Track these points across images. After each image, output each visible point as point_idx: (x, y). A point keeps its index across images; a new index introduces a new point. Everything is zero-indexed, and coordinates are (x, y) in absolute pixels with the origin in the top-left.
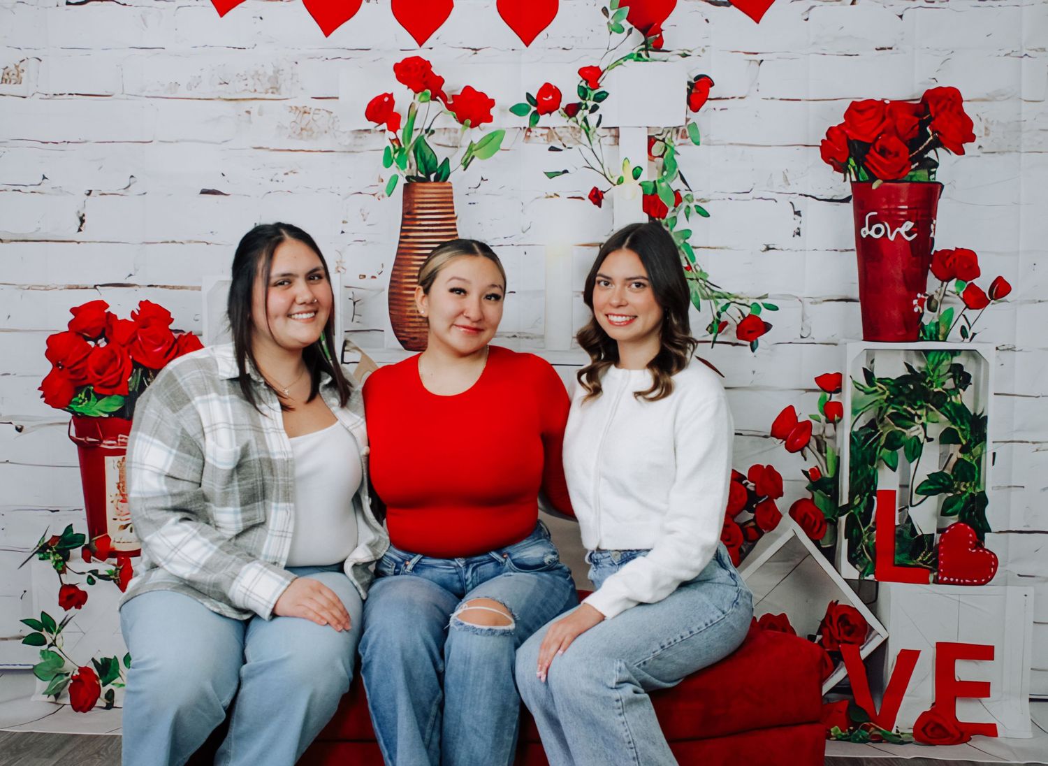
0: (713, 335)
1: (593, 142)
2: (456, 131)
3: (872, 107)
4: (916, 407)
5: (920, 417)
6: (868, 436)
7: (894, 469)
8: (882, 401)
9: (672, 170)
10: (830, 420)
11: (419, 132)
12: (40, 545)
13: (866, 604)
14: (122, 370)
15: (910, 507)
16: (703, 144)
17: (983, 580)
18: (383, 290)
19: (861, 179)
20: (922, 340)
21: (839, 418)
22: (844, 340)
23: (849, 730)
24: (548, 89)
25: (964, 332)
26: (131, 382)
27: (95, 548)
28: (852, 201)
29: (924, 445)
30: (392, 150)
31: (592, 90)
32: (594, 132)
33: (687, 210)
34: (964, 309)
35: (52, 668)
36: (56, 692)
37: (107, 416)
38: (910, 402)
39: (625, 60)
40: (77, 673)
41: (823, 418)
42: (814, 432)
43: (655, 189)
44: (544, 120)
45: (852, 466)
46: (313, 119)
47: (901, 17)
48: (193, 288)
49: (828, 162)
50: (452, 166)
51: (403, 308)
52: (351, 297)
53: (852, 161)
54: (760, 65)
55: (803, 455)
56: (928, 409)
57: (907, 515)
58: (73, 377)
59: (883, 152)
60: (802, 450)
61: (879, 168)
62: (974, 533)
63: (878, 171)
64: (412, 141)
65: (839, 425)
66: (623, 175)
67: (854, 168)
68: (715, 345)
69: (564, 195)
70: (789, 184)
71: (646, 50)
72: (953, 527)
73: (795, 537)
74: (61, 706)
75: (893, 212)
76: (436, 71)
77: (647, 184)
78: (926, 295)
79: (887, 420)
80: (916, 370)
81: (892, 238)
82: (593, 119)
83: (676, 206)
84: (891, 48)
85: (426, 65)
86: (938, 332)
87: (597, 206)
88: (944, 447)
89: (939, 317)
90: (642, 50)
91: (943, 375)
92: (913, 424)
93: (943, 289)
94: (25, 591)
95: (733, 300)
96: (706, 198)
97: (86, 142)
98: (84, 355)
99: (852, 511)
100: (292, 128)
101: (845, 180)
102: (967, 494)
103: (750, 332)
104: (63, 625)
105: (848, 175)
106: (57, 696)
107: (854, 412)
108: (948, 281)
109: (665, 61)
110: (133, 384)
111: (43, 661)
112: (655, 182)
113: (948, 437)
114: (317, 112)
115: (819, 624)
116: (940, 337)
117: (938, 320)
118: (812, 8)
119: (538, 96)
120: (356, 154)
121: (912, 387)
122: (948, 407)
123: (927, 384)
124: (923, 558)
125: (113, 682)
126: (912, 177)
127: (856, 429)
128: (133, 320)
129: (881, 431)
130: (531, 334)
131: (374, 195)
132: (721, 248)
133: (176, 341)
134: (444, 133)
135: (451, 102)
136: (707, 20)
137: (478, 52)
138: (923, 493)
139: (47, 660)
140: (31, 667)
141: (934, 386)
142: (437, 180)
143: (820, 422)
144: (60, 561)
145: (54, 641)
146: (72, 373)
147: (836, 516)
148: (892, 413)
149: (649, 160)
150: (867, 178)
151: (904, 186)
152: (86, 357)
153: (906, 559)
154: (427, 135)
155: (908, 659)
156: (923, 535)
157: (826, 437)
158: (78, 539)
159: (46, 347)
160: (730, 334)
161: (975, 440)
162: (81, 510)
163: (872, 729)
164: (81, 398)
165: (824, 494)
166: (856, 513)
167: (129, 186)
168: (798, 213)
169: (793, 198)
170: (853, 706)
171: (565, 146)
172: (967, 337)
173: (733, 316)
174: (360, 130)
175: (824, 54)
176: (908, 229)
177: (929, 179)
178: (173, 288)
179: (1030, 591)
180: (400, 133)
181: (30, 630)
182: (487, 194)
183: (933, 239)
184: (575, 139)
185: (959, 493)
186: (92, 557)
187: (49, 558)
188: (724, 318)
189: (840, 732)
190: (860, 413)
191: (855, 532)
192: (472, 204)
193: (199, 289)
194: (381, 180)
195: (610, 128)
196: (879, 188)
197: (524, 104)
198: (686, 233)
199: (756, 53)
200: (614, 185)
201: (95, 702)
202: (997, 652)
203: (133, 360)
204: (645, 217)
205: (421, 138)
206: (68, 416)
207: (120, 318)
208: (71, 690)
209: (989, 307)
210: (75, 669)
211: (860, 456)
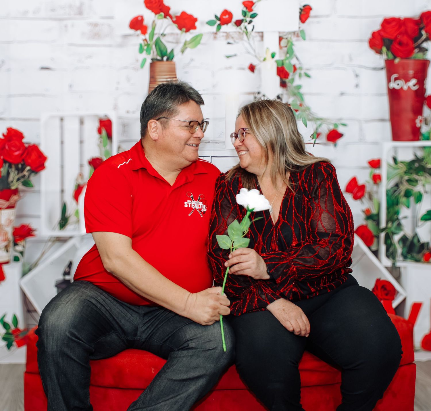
0: (314, 140)
1: (250, 40)
2: (177, 34)
3: (394, 21)
5: (420, 181)
6: (395, 191)
7: (408, 207)
8: (402, 173)
9: (291, 54)
10: (375, 182)
11: (157, 35)
13: (396, 280)
15: (417, 228)
16: (308, 39)
19: (390, 58)
20: (421, 140)
21: (380, 182)
22: (382, 141)
24: (226, 12)
28: (385, 70)
29: (423, 195)
30: (143, 45)
31: (249, 12)
32: (251, 34)
33: (300, 75)
38: (416, 172)
41: (372, 182)
42: (367, 190)
43: (283, 64)
44: (224, 28)
45: (387, 206)
46: (100, 29)
48: (36, 120)
49: (372, 49)
50: (176, 53)
52: (122, 123)
53: (384, 49)
55: (361, 201)
56: (426, 177)
57: (415, 232)
59: (400, 43)
60: (361, 198)
63: (398, 53)
64: (154, 40)
65: (380, 185)
66: (266, 56)
67: (385, 52)
68: (315, 145)
69: (235, 68)
70: (353, 61)
73: (358, 245)
75: (406, 75)
76: (166, 3)
77: (278, 61)
78: (423, 117)
79: (405, 184)
80: (419, 157)
82: (250, 27)
83: (294, 72)
86: (429, 136)
87: (252, 72)
92: (417, 184)
95: (324, 121)
96: (309, 68)
99: (387, 230)
100: (89, 34)
101: (381, 58)
103: (333, 138)
105: (383, 55)
107: (388, 179)
110: (3, 172)
112: (282, 61)
114: (103, 25)
119: (221, 16)
120: (124, 47)
121: (417, 165)
123: (424, 164)
126: (415, 57)
127: (389, 188)
128: (3, 138)
129: (401, 189)
130: (218, 141)
131: (134, 69)
132: (318, 94)
133: (26, 148)
134: (171, 36)
135: (174, 19)
138: (424, 219)
142: (167, 60)
143: (370, 184)
147: (379, 233)
148: (407, 179)
149: (280, 48)
150: (392, 57)
151: (411, 62)
154: (162, 37)
155: (417, 308)
157: (374, 192)
160: (323, 139)
165: (373, 222)
166: (389, 232)
167: (2, 66)
168: (357, 76)
169: (355, 68)
173: (325, 130)
174: (127, 35)
177: (423, 57)
178: (25, 120)
180: (147, 36)
182: (194, 68)
183: (426, 89)
184: (241, 38)
188: (320, 130)
190: (391, 179)
191: (389, 242)
192: (186, 73)
193: (38, 120)
194: (137, 61)
195: (259, 33)
196: (399, 63)
197: (214, 21)
198: (299, 87)
200: (261, 62)
203: (3, 159)
204: (278, 78)
205: (158, 39)
211: (390, 202)
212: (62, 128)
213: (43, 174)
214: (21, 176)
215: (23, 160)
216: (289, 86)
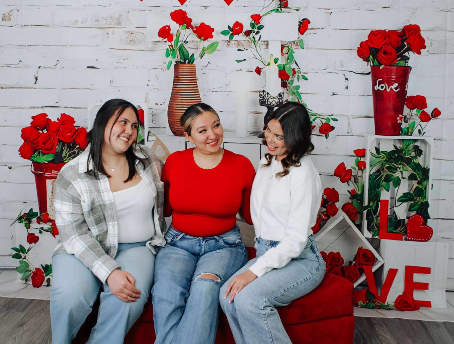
1: (257, 47)
2: (197, 42)
3: (380, 33)
4: (398, 164)
5: (400, 168)
6: (377, 176)
7: (388, 191)
8: (383, 161)
9: (292, 59)
10: (360, 169)
11: (181, 42)
12: (19, 217)
13: (375, 249)
14: (53, 143)
15: (395, 207)
16: (306, 49)
17: (426, 239)
18: (165, 110)
19: (375, 65)
20: (401, 135)
21: (364, 168)
22: (367, 135)
23: (367, 303)
24: (237, 24)
25: (420, 132)
26: (57, 148)
27: (43, 218)
28: (371, 74)
29: (401, 180)
30: (169, 50)
31: (257, 24)
32: (258, 43)
33: (298, 77)
34: (420, 122)
35: (25, 268)
36: (26, 279)
37: (47, 162)
38: (395, 162)
39: (271, 12)
40: (35, 270)
41: (357, 168)
42: (353, 174)
43: (284, 68)
44: (236, 37)
45: (369, 189)
46: (135, 36)
48: (84, 108)
49: (360, 57)
50: (195, 57)
51: (174, 118)
52: (152, 113)
53: (371, 57)
54: (331, 14)
55: (348, 184)
56: (404, 165)
57: (393, 211)
58: (33, 146)
59: (385, 53)
60: (347, 182)
62: (423, 219)
63: (382, 61)
64: (178, 46)
65: (364, 171)
66: (270, 62)
67: (372, 60)
69: (244, 70)
70: (343, 67)
71: (281, 7)
72: (413, 216)
73: (344, 219)
74: (28, 285)
75: (389, 79)
76: (189, 16)
77: (280, 66)
78: (403, 115)
79: (385, 169)
80: (398, 148)
81: (388, 90)
82: (257, 37)
83: (293, 75)
84: (389, 7)
85: (185, 13)
86: (408, 132)
87: (258, 75)
88: (410, 181)
89: (409, 125)
90: (279, 7)
91: (410, 150)
92: (396, 171)
93: (411, 113)
94: (13, 236)
95: (318, 116)
96: (306, 72)
97: (38, 45)
98: (37, 136)
99: (369, 208)
100: (126, 40)
101: (368, 65)
102: (420, 202)
103: (325, 130)
104: (29, 250)
105: (369, 63)
106: (26, 280)
107: (371, 166)
108: (413, 109)
109: (289, 12)
110: (58, 149)
111: (20, 265)
112: (284, 65)
113: (412, 177)
114: (137, 33)
115: (354, 256)
116: (409, 134)
117: (408, 126)
119: (233, 27)
120: (154, 51)
121: (396, 155)
122: (412, 164)
123: (403, 154)
124: (400, 229)
125: (50, 275)
126: (397, 64)
127: (371, 173)
128: (58, 122)
129: (383, 174)
130: (230, 130)
131: (161, 69)
132: (313, 94)
133: (76, 130)
134: (192, 43)
135: (195, 30)
137: (207, 8)
138: (400, 201)
139: (22, 265)
140: (15, 268)
141: (406, 155)
142: (189, 63)
143: (355, 169)
144: (27, 223)
145: (25, 257)
146: (33, 144)
147: (362, 210)
148: (387, 167)
149: (282, 55)
150: (378, 64)
151: (394, 68)
153: (393, 229)
154: (185, 43)
155: (393, 273)
156: (400, 219)
157: (359, 176)
158: (35, 215)
159: (21, 133)
160: (317, 131)
161: (424, 179)
162: (36, 202)
163: (376, 302)
164: (36, 155)
165: (357, 201)
166: (371, 209)
167: (57, 64)
168: (347, 79)
169: (345, 73)
170: (368, 292)
171: (245, 49)
172: (421, 134)
173: (318, 123)
174: (156, 41)
175: (359, 10)
176: (395, 87)
177: (405, 65)
178: (75, 108)
179: (447, 244)
180: (173, 42)
181: (15, 252)
182: (210, 69)
183: (406, 91)
184: (249, 46)
185: (416, 201)
186: (41, 222)
187: (23, 222)
188: (314, 124)
189: (362, 303)
190: (374, 166)
191: (370, 218)
192: (204, 73)
193: (86, 108)
194: (165, 63)
195: (264, 41)
196: (383, 69)
197: (227, 31)
198: (298, 87)
199: (329, 9)
200: (266, 66)
201: (42, 283)
202: (432, 271)
203: (58, 139)
204: (280, 79)
205: (182, 45)
206: (30, 162)
207: (53, 121)
208: (32, 277)
209: (431, 121)
210: (34, 269)
211: (373, 185)
214: (72, 153)
215: (74, 140)
216: (289, 86)
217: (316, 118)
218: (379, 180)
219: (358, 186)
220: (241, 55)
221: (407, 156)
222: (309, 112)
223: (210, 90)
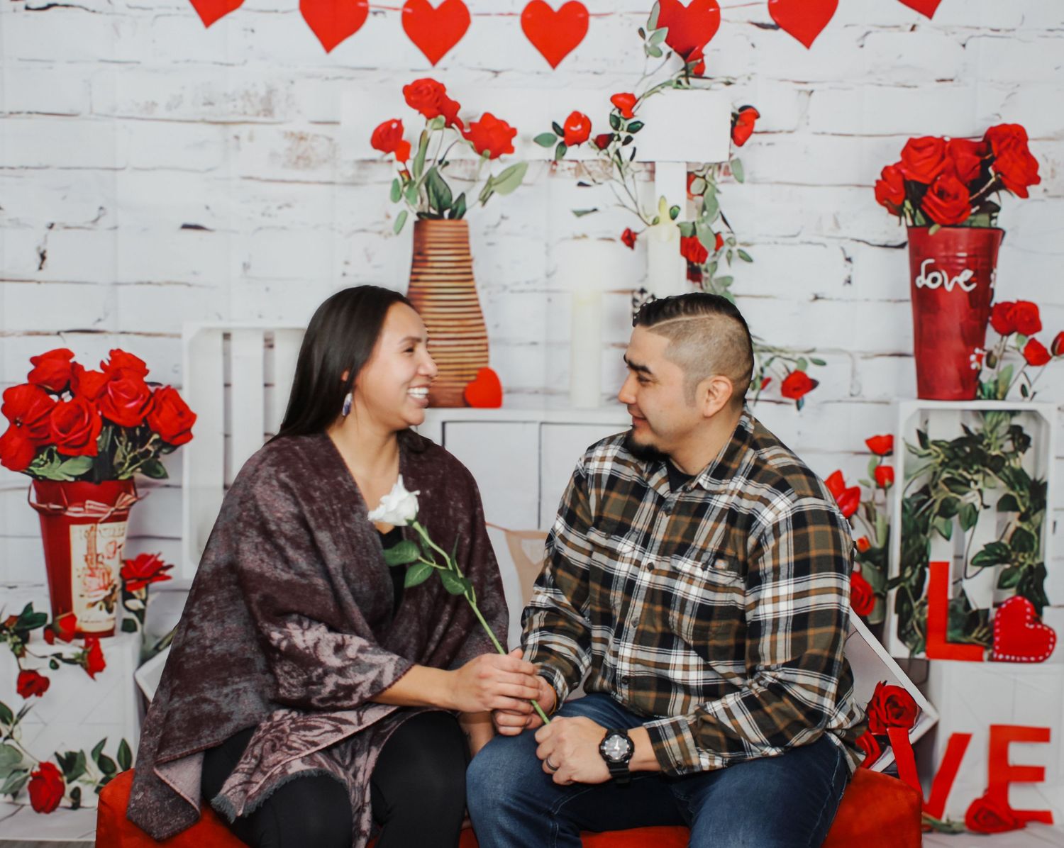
0: (756, 392)
1: (626, 178)
2: (473, 163)
3: (931, 145)
4: (972, 472)
5: (976, 483)
6: (921, 503)
7: (948, 538)
8: (937, 465)
9: (713, 210)
10: (880, 484)
11: (431, 163)
13: (916, 685)
14: (89, 426)
15: (964, 580)
16: (747, 182)
17: (1041, 657)
19: (917, 224)
20: (979, 398)
21: (890, 483)
22: (897, 398)
24: (576, 118)
25: (1024, 391)
26: (100, 441)
27: (60, 628)
28: (907, 248)
29: (980, 512)
30: (401, 182)
31: (626, 119)
32: (628, 166)
33: (729, 255)
34: (1025, 365)
35: (10, 762)
36: (15, 790)
37: (72, 479)
38: (966, 466)
39: (663, 88)
40: (37, 769)
41: (873, 483)
42: (863, 498)
43: (694, 231)
44: (572, 152)
45: (903, 534)
46: (311, 146)
47: (964, 46)
48: (172, 336)
49: (882, 203)
50: (469, 202)
53: (908, 204)
54: (810, 95)
56: (986, 474)
57: (961, 588)
58: (32, 435)
59: (942, 194)
61: (937, 212)
62: (1033, 607)
63: (935, 215)
64: (424, 173)
65: (889, 491)
66: (659, 215)
67: (910, 211)
68: (758, 403)
69: (593, 237)
70: (840, 228)
71: (686, 76)
72: (1010, 601)
74: (19, 807)
75: (951, 260)
76: (451, 95)
77: (685, 225)
78: (984, 350)
79: (942, 486)
80: (973, 431)
82: (626, 152)
83: (717, 249)
84: (952, 80)
85: (439, 89)
86: (996, 390)
87: (629, 248)
88: (1002, 515)
89: (998, 374)
90: (682, 76)
91: (1001, 437)
92: (969, 489)
93: (1003, 343)
95: (777, 353)
96: (749, 241)
97: (47, 167)
98: (46, 411)
99: (902, 584)
100: (287, 156)
101: (900, 224)
102: (1025, 566)
103: (795, 389)
104: (21, 715)
106: (15, 795)
107: (907, 476)
108: (1009, 334)
109: (707, 89)
112: (694, 223)
113: (1006, 504)
114: (315, 138)
115: (866, 705)
116: (999, 396)
117: (996, 377)
118: (867, 33)
119: (565, 125)
120: (359, 186)
121: (968, 449)
122: (1007, 472)
123: (985, 446)
124: (977, 634)
125: (79, 779)
126: (971, 222)
127: (908, 495)
128: (102, 372)
129: (935, 497)
130: (556, 389)
131: (380, 233)
132: (766, 297)
133: (151, 395)
134: (460, 165)
135: (467, 131)
136: (753, 45)
137: (498, 75)
138: (978, 564)
139: (3, 755)
141: (992, 448)
142: (451, 216)
143: (869, 486)
144: (18, 642)
145: (11, 733)
146: (32, 431)
147: (885, 589)
148: (947, 479)
149: (688, 198)
150: (923, 222)
152: (50, 411)
153: (960, 635)
154: (441, 166)
155: (960, 743)
156: (977, 609)
157: (877, 504)
158: (38, 619)
160: (775, 391)
161: (1035, 507)
162: (42, 585)
164: (42, 460)
165: (873, 566)
166: (907, 586)
167: (98, 219)
168: (849, 260)
169: (844, 243)
171: (594, 181)
172: (1028, 396)
173: (778, 371)
174: (365, 160)
175: (880, 85)
177: (990, 224)
178: (149, 335)
180: (410, 164)
182: (507, 234)
183: (993, 289)
184: (607, 174)
185: (1016, 564)
186: (56, 639)
187: (5, 640)
188: (767, 374)
190: (913, 477)
191: (905, 607)
192: (490, 244)
193: (179, 336)
194: (388, 217)
195: (645, 163)
196: (937, 233)
197: (549, 134)
198: (728, 281)
199: (805, 83)
200: (649, 225)
201: (59, 802)
202: (1053, 735)
203: (102, 417)
204: (683, 261)
205: (433, 170)
206: (27, 480)
207: (87, 369)
208: (31, 787)
209: (1051, 364)
210: (34, 765)
211: (911, 525)
212: (226, 354)
213: (186, 448)
214: (140, 453)
215: (145, 420)
216: (707, 279)
217: (772, 359)
218: (927, 513)
219: (875, 528)
220: (585, 199)
221: (994, 450)
222: (756, 344)
223: (505, 287)
